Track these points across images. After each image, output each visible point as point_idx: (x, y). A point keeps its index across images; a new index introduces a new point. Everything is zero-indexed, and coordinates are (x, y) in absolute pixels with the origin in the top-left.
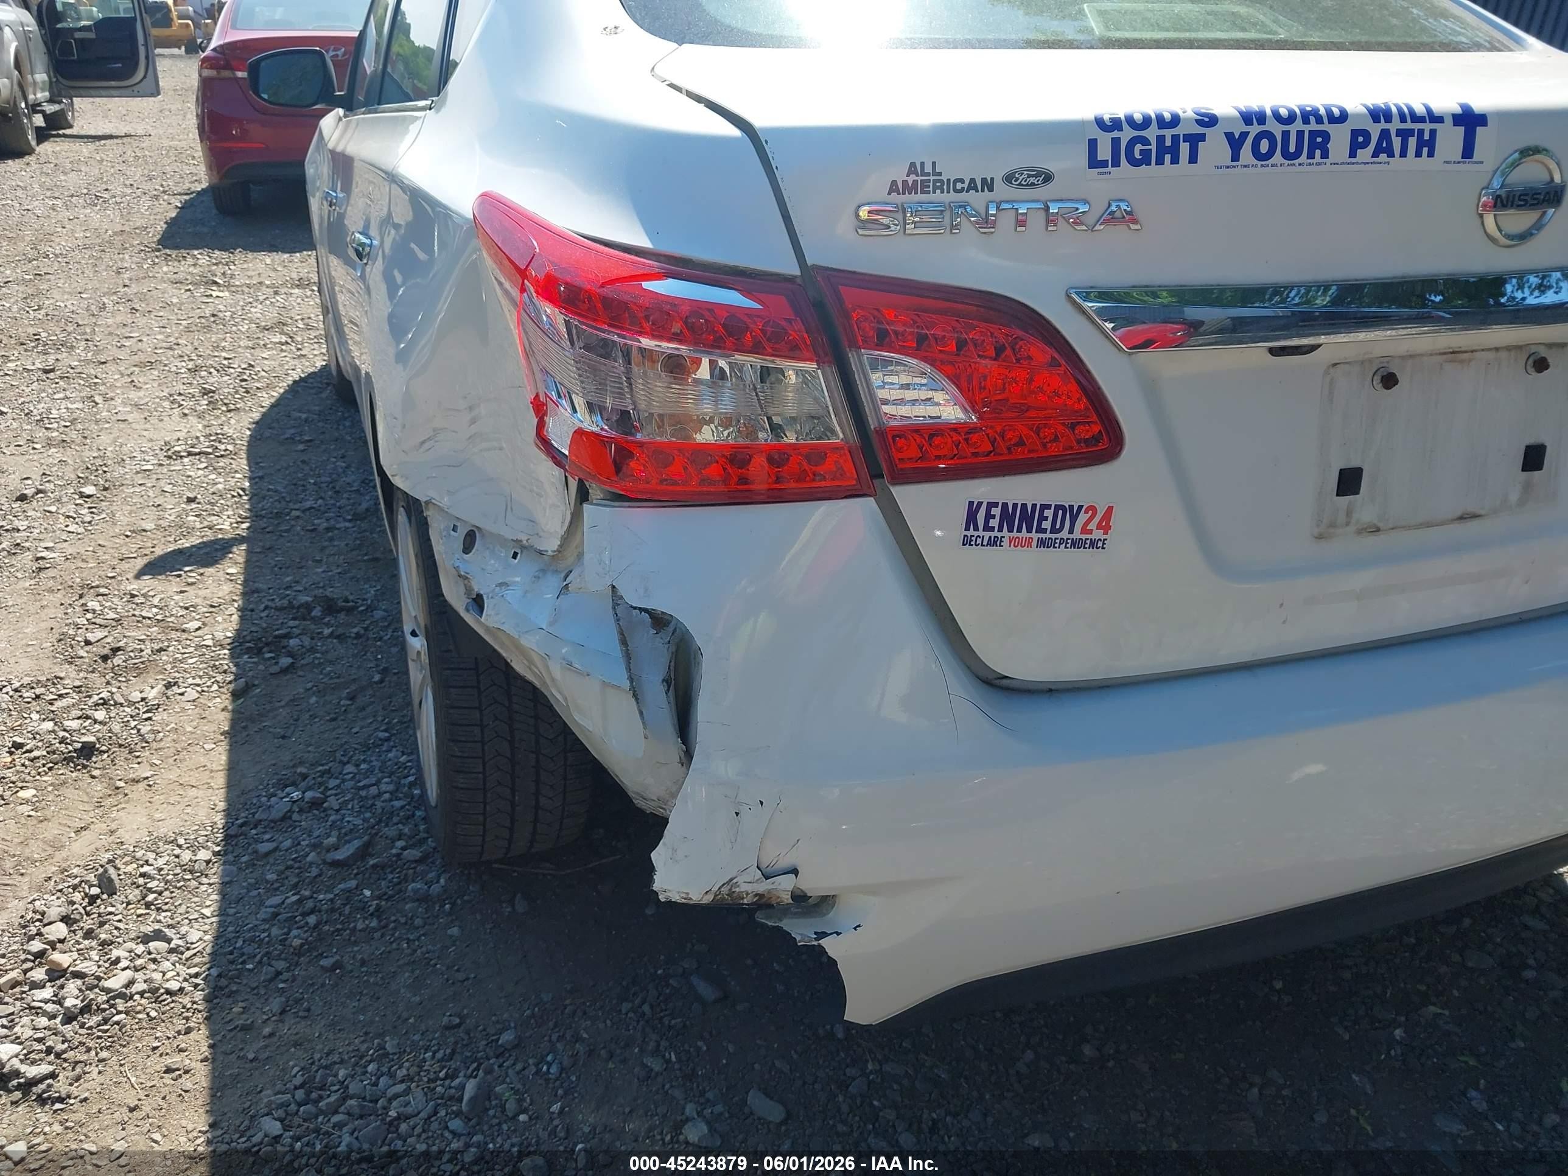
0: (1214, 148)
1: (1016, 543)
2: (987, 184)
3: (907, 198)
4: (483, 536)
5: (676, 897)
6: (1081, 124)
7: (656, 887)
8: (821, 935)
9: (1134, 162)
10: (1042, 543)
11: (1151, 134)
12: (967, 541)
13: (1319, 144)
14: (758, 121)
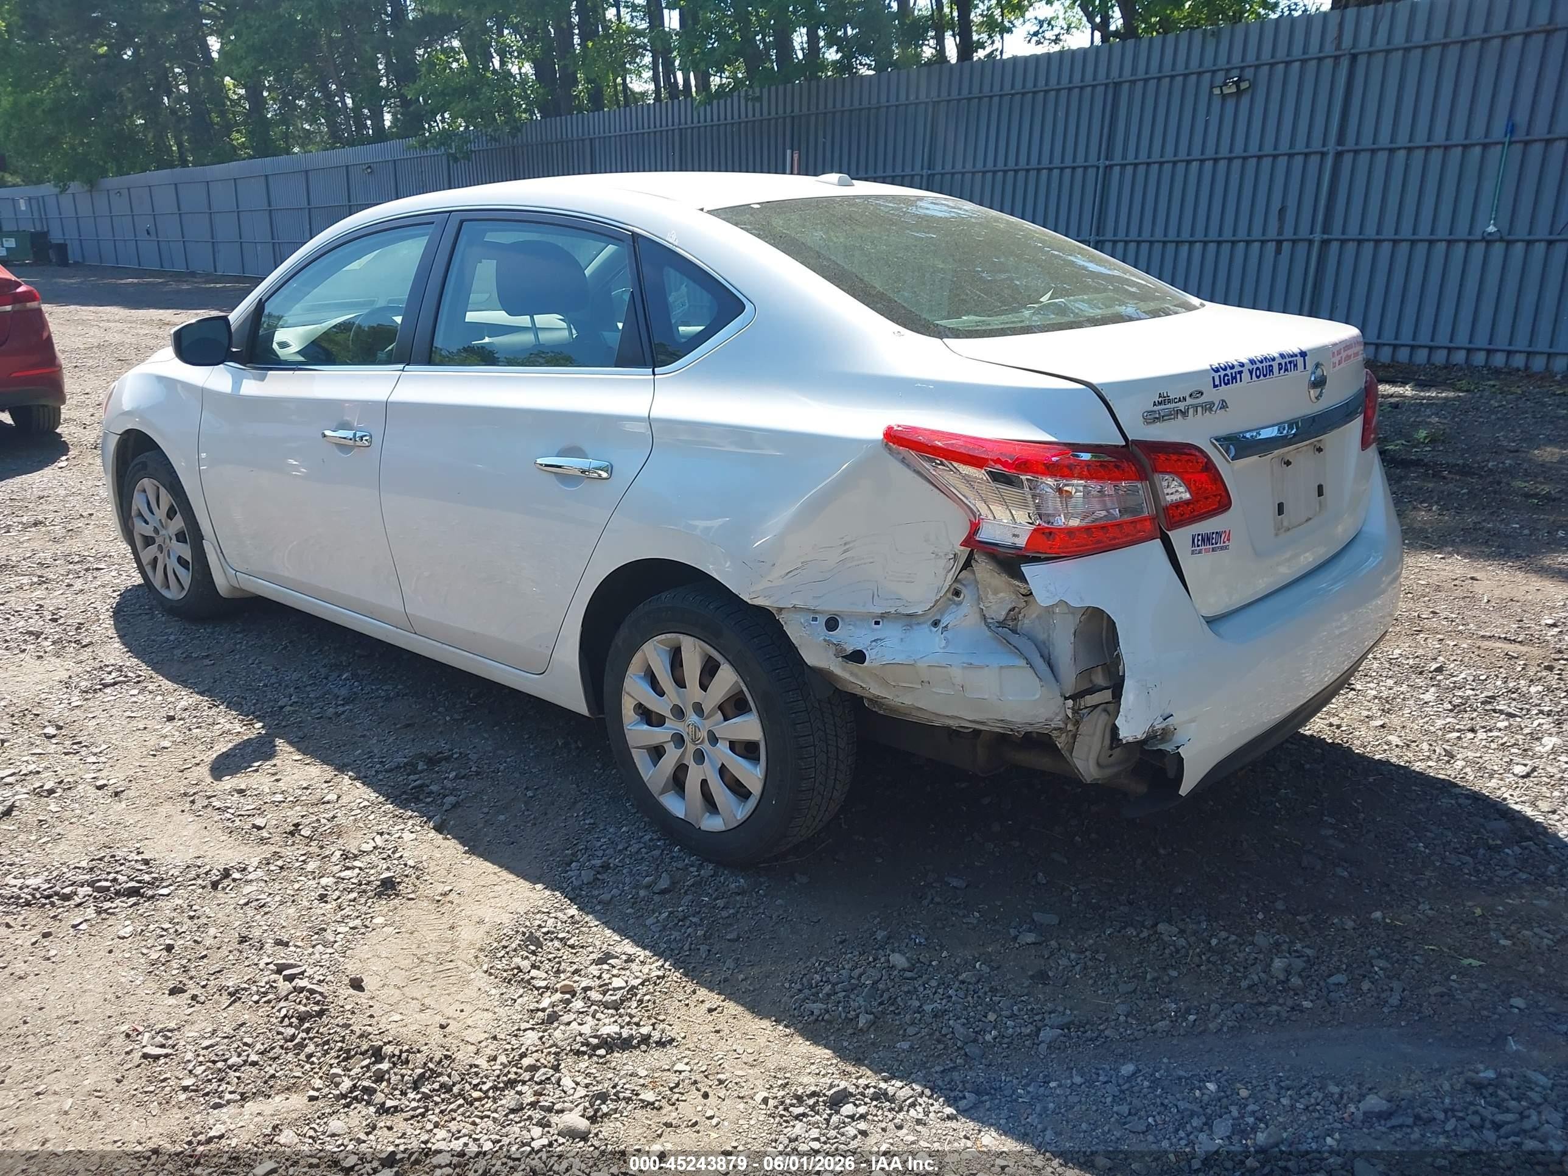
0: (1246, 375)
1: (1207, 551)
2: (1184, 399)
3: (1160, 407)
4: (842, 619)
5: (1131, 739)
6: (1206, 371)
7: (1121, 737)
8: (1178, 747)
9: (1226, 384)
10: (1213, 550)
11: (1229, 372)
12: (1193, 552)
13: (1270, 369)
14: (1094, 380)
